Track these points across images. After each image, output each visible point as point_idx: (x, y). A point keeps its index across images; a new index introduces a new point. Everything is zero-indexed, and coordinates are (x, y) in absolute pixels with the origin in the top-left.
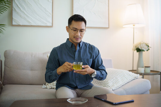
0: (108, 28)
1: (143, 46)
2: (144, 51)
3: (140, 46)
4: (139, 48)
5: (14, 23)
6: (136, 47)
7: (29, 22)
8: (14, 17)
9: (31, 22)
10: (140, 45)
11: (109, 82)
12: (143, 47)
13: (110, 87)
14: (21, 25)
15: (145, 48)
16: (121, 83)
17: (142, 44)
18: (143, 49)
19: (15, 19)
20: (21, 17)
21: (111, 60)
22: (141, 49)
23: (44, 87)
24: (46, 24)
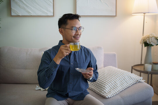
0: (116, 16)
1: (151, 39)
2: (153, 46)
3: (148, 41)
4: (147, 42)
5: (13, 14)
6: (144, 40)
7: (29, 12)
8: (12, 8)
9: (31, 12)
10: (148, 38)
11: (106, 86)
12: (152, 41)
13: (106, 93)
14: (21, 15)
15: (154, 43)
16: (120, 88)
17: (151, 38)
18: (151, 43)
19: (14, 9)
20: (20, 7)
21: (115, 55)
22: (149, 43)
23: (38, 89)
24: (47, 13)
